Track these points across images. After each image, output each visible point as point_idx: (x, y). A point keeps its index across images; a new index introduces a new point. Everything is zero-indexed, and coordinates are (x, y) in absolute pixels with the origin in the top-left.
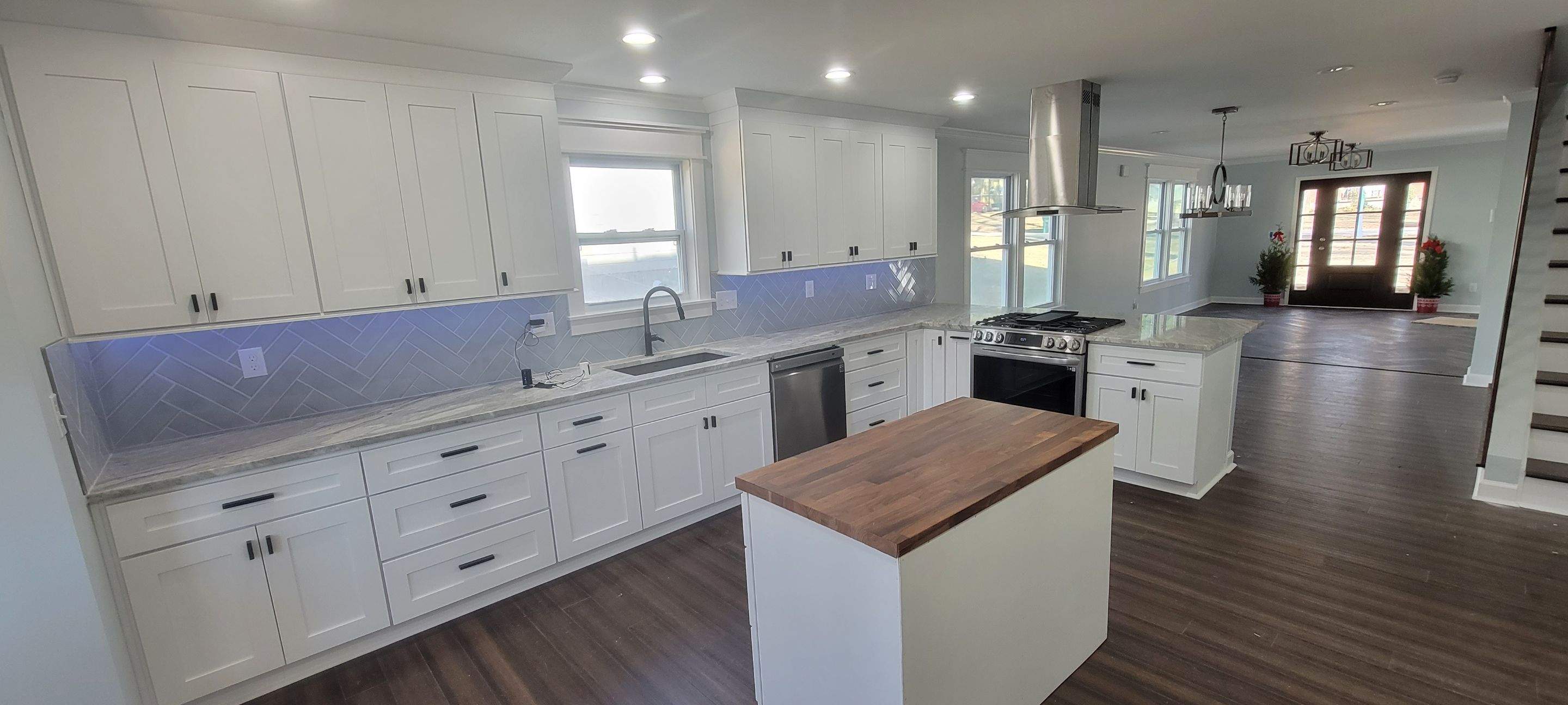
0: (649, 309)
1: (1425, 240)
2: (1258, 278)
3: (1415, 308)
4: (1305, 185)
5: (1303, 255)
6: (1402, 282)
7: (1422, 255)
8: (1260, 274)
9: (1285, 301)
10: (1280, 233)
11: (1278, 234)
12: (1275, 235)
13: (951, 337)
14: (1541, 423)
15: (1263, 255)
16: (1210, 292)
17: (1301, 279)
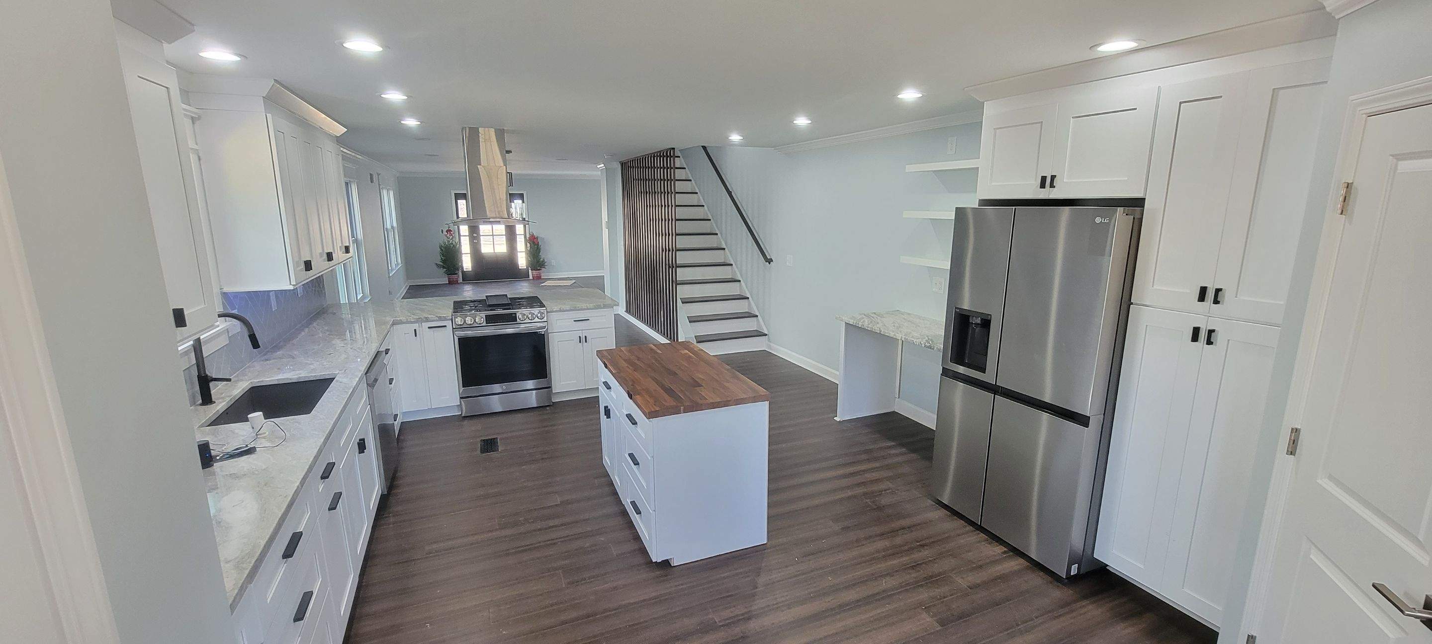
0: (201, 341)
1: (528, 236)
2: (441, 263)
3: (531, 277)
4: (458, 196)
5: (465, 247)
6: (522, 261)
7: (528, 245)
8: (444, 261)
9: (460, 280)
10: (450, 231)
11: (449, 231)
12: (447, 231)
13: (429, 328)
14: (693, 320)
15: (441, 247)
16: (408, 276)
17: (467, 264)
